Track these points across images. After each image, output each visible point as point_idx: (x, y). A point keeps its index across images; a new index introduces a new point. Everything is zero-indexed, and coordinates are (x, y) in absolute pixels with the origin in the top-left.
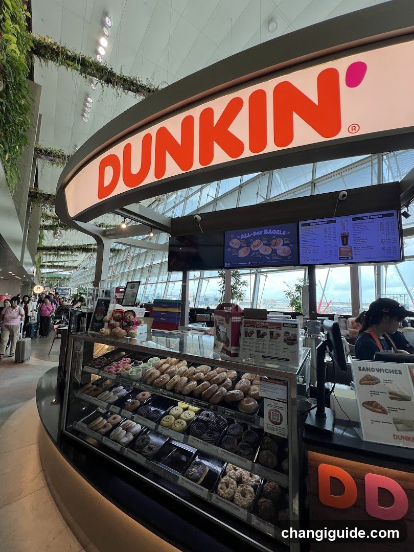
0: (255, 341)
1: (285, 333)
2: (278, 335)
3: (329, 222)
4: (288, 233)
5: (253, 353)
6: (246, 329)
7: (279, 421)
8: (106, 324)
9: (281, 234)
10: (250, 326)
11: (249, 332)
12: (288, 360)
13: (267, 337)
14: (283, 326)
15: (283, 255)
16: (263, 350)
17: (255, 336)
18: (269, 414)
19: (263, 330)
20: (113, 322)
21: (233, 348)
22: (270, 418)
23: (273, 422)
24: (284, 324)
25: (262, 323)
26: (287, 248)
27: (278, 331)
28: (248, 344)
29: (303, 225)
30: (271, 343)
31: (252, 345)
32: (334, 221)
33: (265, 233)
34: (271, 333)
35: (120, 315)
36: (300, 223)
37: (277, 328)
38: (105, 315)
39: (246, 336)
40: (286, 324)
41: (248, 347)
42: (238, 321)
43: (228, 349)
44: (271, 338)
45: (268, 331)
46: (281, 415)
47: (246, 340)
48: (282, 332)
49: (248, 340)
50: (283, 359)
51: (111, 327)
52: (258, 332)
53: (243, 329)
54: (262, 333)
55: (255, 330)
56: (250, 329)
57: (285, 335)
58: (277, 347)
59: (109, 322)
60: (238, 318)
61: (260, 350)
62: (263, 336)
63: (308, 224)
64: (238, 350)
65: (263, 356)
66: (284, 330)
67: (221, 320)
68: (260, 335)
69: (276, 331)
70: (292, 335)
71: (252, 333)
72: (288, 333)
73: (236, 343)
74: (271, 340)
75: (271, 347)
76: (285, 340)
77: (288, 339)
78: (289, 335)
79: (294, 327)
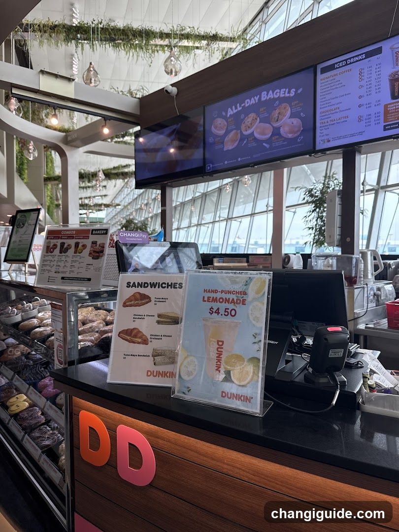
0: (56, 258)
1: (93, 243)
2: (84, 246)
5: (53, 274)
6: (48, 242)
10: (55, 238)
11: (51, 245)
12: (89, 280)
13: (71, 252)
14: (92, 234)
16: (64, 270)
17: (57, 251)
18: (57, 350)
19: (68, 242)
22: (57, 356)
23: (59, 361)
24: (93, 230)
25: (68, 232)
27: (84, 241)
30: (75, 259)
31: (52, 263)
34: (77, 246)
37: (84, 237)
39: (47, 252)
40: (95, 230)
44: (75, 252)
45: (72, 242)
48: (88, 242)
49: (50, 257)
50: (84, 280)
52: (62, 246)
54: (65, 246)
55: (59, 242)
57: (92, 247)
58: (80, 263)
61: (61, 269)
62: (66, 250)
65: (63, 278)
66: (92, 238)
68: (63, 250)
69: (82, 242)
70: (99, 245)
71: (55, 246)
72: (96, 243)
74: (75, 255)
75: (73, 264)
76: (90, 253)
77: (94, 252)
78: (96, 246)
79: (104, 234)
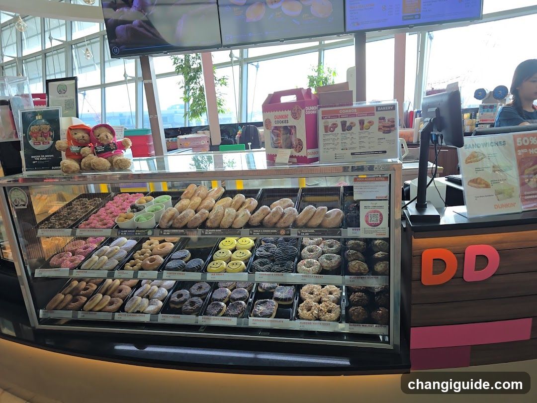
0: (339, 136)
1: (380, 119)
2: (371, 123)
5: (339, 151)
6: (325, 123)
7: (379, 222)
8: (63, 153)
10: (332, 117)
11: (330, 125)
12: (385, 152)
13: (356, 129)
14: (377, 110)
15: (320, 15)
16: (352, 146)
17: (339, 129)
18: (367, 216)
19: (349, 121)
20: (74, 149)
21: (310, 151)
22: (367, 221)
23: (371, 225)
25: (347, 111)
27: (371, 118)
28: (331, 141)
30: (362, 135)
31: (336, 142)
34: (362, 123)
35: (86, 136)
37: (368, 114)
38: (57, 137)
39: (326, 131)
41: (331, 145)
42: (313, 112)
43: (303, 153)
44: (362, 129)
45: (356, 120)
46: (381, 215)
47: (327, 137)
48: (375, 119)
49: (330, 136)
50: (378, 152)
52: (344, 124)
53: (321, 124)
54: (348, 124)
55: (339, 121)
56: (330, 122)
57: (380, 122)
58: (369, 138)
59: (68, 150)
60: (312, 108)
61: (348, 146)
62: (350, 128)
64: (318, 152)
65: (352, 154)
66: (379, 114)
67: (282, 117)
68: (346, 127)
69: (367, 119)
70: (389, 120)
71: (335, 126)
72: (383, 118)
73: (313, 143)
74: (361, 131)
75: (362, 140)
76: (379, 129)
77: (384, 127)
78: (385, 121)
79: (391, 110)
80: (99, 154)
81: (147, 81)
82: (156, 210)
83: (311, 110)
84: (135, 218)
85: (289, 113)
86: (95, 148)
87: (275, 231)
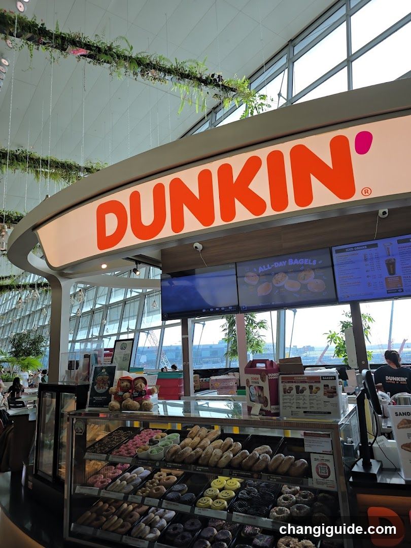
0: (294, 397)
1: (324, 385)
2: (318, 388)
3: (369, 246)
4: (319, 263)
5: (294, 409)
6: (283, 386)
7: (327, 474)
8: (113, 396)
9: (310, 263)
10: (289, 382)
11: (287, 388)
12: (330, 413)
13: (307, 393)
14: (322, 379)
15: (316, 290)
16: (304, 406)
17: (294, 391)
18: (317, 468)
19: (301, 386)
20: (120, 393)
21: (272, 407)
22: (318, 473)
23: (321, 476)
24: (322, 377)
25: (300, 378)
26: (319, 281)
27: (317, 385)
28: (288, 401)
29: (337, 251)
30: (312, 398)
31: (292, 402)
32: (376, 245)
33: (289, 264)
34: (311, 387)
35: (129, 384)
36: (334, 249)
37: (316, 382)
38: (111, 385)
39: (285, 393)
40: (325, 377)
41: (288, 404)
42: (275, 378)
43: (268, 408)
45: (307, 386)
46: (328, 468)
47: (285, 397)
48: (321, 385)
49: (288, 396)
50: (325, 413)
51: (120, 399)
52: (297, 387)
53: (281, 387)
54: (300, 388)
55: (294, 385)
56: (288, 385)
57: (325, 389)
58: (317, 401)
59: (116, 394)
60: (275, 374)
61: (301, 405)
62: (302, 391)
63: (343, 250)
64: (278, 409)
65: (305, 412)
66: (323, 382)
67: (255, 379)
68: (299, 391)
69: (315, 385)
70: (331, 388)
71: (291, 389)
72: (328, 386)
73: (275, 401)
74: (311, 394)
75: (312, 401)
76: (324, 394)
77: (328, 392)
78: (329, 388)
79: (333, 380)
80: (134, 398)
81: (184, 336)
82: (166, 445)
83: (274, 376)
84: (150, 450)
85: (259, 376)
86: (133, 394)
87: (249, 474)
